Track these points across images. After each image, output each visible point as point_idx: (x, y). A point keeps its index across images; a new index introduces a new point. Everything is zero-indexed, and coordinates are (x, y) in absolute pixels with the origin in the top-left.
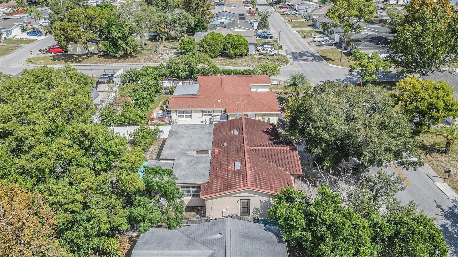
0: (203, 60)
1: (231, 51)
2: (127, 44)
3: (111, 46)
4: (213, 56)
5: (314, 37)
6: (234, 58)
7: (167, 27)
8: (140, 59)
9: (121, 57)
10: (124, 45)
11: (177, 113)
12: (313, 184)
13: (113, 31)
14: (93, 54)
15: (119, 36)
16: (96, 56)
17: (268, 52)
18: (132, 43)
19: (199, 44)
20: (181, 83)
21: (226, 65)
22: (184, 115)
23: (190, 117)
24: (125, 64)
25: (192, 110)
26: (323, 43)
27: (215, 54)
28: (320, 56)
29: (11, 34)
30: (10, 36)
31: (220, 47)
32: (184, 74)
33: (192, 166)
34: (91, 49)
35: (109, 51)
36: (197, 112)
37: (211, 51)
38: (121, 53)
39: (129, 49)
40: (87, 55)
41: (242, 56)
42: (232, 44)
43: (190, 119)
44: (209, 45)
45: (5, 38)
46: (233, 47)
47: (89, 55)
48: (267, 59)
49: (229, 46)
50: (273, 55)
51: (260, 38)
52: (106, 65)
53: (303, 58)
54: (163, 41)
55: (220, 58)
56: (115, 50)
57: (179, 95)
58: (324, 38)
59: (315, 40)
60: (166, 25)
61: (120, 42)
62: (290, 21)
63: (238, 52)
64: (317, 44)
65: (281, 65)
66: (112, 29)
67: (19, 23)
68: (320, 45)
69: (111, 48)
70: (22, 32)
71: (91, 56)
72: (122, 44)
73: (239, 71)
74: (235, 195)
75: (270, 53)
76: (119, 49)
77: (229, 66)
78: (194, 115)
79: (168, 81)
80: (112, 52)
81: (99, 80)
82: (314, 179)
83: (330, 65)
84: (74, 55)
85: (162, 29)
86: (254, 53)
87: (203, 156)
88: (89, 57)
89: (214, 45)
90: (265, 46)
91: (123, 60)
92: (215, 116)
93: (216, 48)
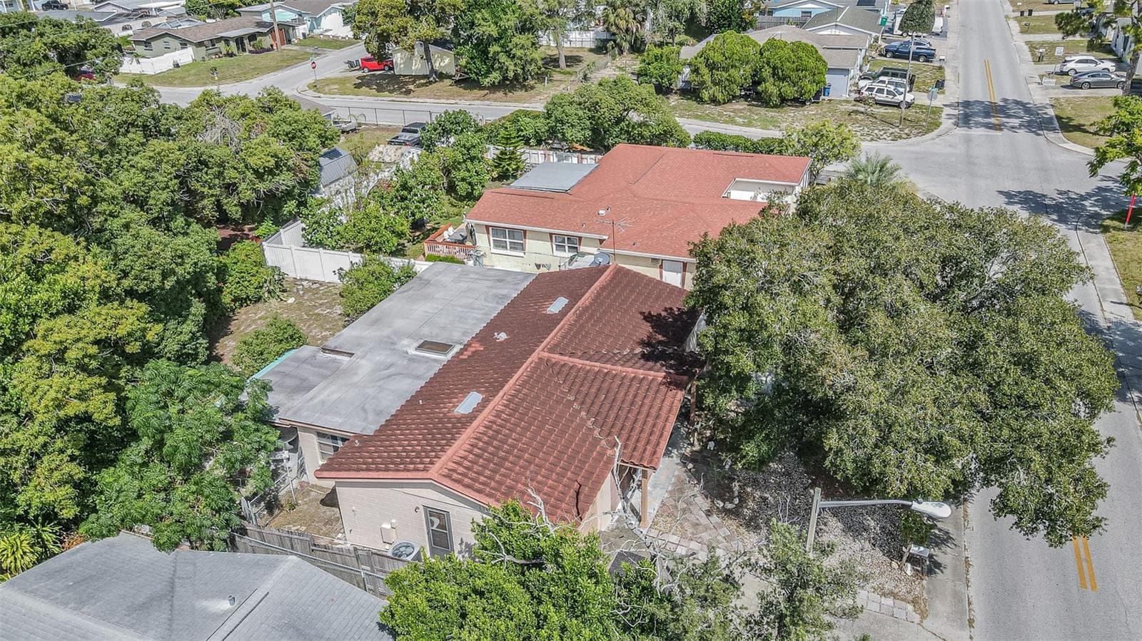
0: (632, 101)
1: (770, 87)
2: (508, 53)
3: (476, 58)
4: (720, 97)
5: (1066, 61)
6: (776, 106)
7: (634, 19)
8: (539, 94)
9: (494, 87)
10: (503, 58)
11: (488, 233)
12: (729, 506)
13: (481, 22)
14: (442, 76)
15: (492, 33)
16: (448, 82)
17: (882, 97)
18: (519, 53)
19: (690, 65)
20: (575, 160)
21: (744, 125)
22: (508, 240)
23: (522, 247)
24: (499, 104)
25: (525, 231)
26: (1086, 79)
27: (726, 93)
28: (1051, 118)
29: (319, 25)
30: (317, 31)
31: (741, 74)
32: (579, 135)
33: (380, 380)
34: (442, 64)
35: (470, 69)
36: (538, 236)
37: (715, 84)
38: (495, 76)
39: (512, 67)
40: (429, 78)
41: (803, 103)
42: (774, 68)
43: (522, 254)
44: (712, 67)
45: (304, 35)
46: (778, 74)
47: (431, 79)
48: (872, 115)
49: (767, 72)
50: (898, 106)
51: (894, 57)
52: (456, 103)
53: (993, 120)
54: (625, 54)
55: (741, 105)
56: (484, 68)
57: (523, 188)
58: (1096, 63)
59: (1065, 69)
60: (633, 11)
61: (494, 49)
62: (1026, 14)
63: (790, 91)
64: (1066, 80)
65: (904, 136)
66: (479, 16)
67: (340, 4)
68: (1074, 86)
69: (474, 63)
70: (346, 24)
71: (436, 82)
72: (497, 53)
73: (747, 140)
74: (406, 490)
75: (890, 98)
76: (492, 66)
77: (752, 126)
78: (530, 244)
79: (542, 152)
80: (477, 74)
81: (397, 134)
82: (749, 490)
83: (1070, 146)
84: (404, 76)
85: (622, 24)
86: (845, 96)
87: (428, 358)
88: (430, 83)
89: (726, 69)
90: (882, 78)
91: (500, 94)
92: (583, 254)
93: (729, 75)
